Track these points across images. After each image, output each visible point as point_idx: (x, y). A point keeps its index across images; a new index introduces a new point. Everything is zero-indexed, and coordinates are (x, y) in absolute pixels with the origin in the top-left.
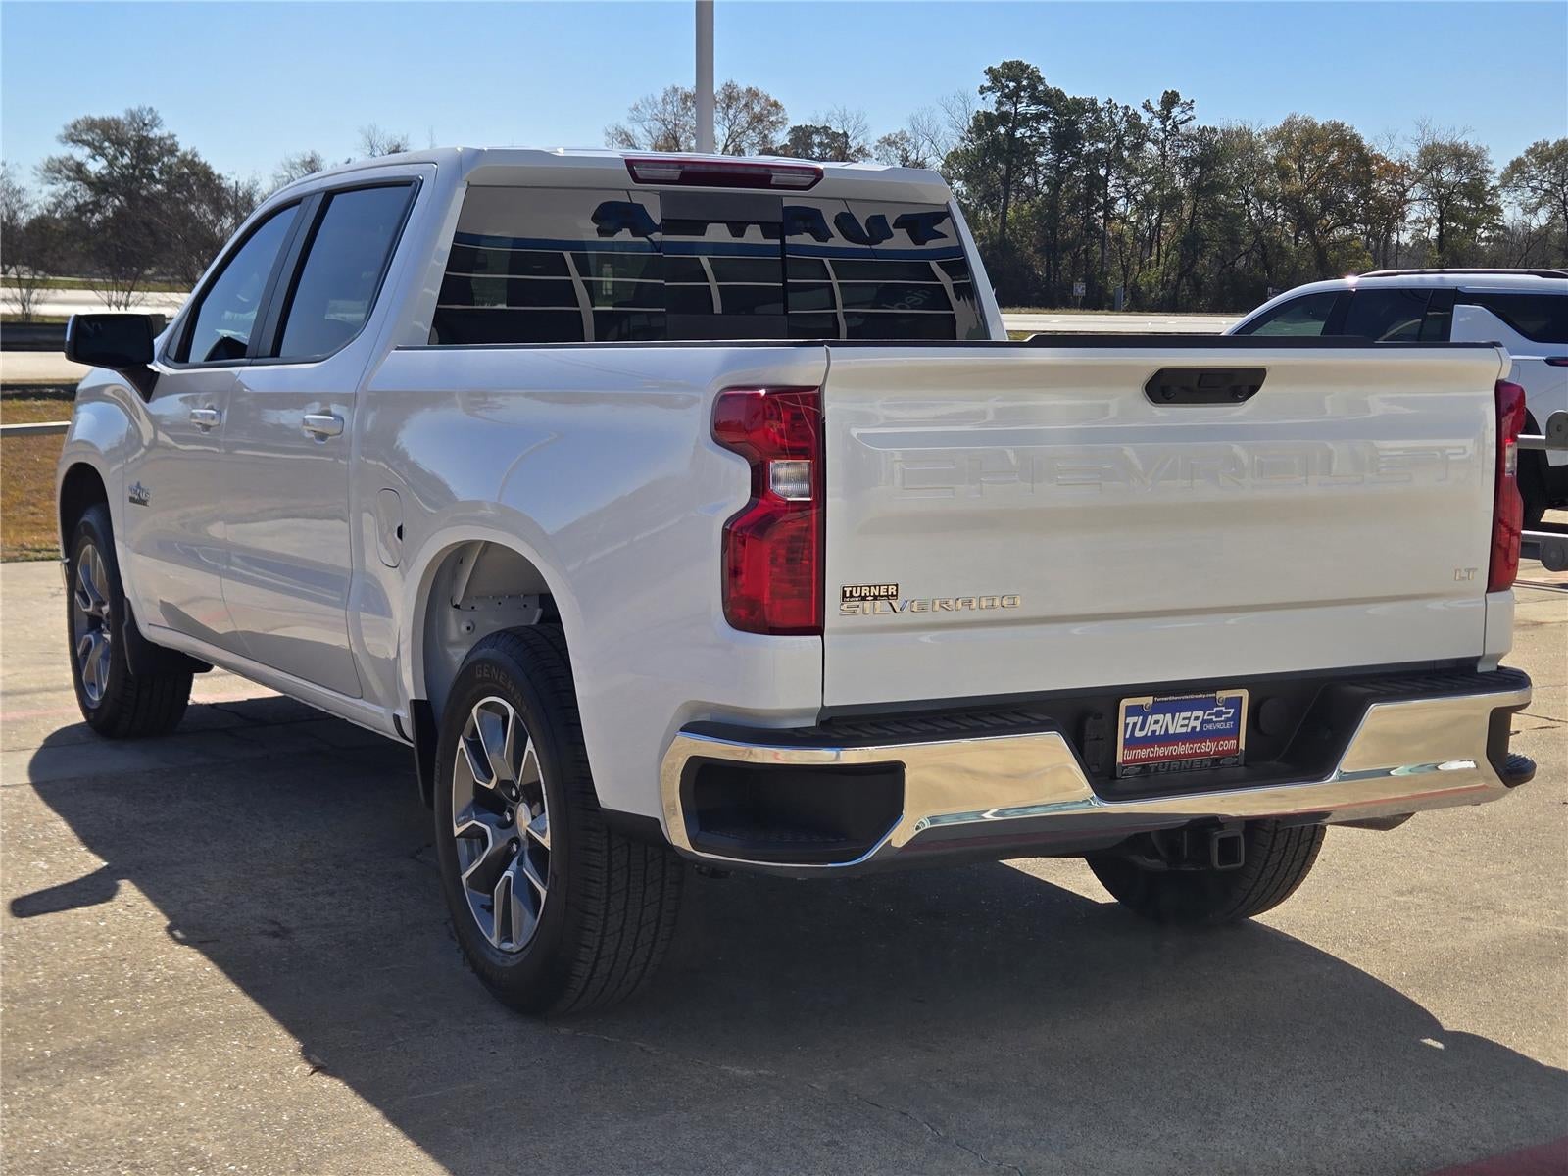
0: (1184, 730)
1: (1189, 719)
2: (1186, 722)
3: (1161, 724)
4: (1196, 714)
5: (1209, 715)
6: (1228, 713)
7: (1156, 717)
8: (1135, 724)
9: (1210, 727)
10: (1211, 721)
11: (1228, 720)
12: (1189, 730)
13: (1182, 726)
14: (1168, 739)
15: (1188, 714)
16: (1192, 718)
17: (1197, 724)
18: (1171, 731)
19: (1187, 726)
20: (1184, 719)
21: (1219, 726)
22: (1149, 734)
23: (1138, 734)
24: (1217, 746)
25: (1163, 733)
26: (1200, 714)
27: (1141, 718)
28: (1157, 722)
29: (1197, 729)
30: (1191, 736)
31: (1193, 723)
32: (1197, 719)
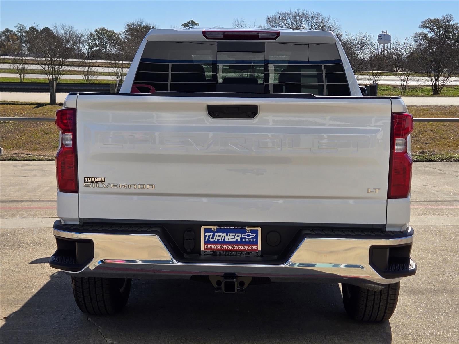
0: (232, 240)
1: (235, 236)
2: (233, 237)
3: (221, 237)
4: (237, 234)
5: (244, 235)
6: (253, 236)
7: (219, 234)
8: (209, 236)
9: (245, 240)
10: (245, 238)
11: (252, 238)
12: (235, 240)
13: (231, 238)
14: (224, 242)
15: (234, 234)
16: (236, 236)
17: (239, 239)
18: (227, 240)
19: (234, 239)
20: (232, 236)
21: (249, 240)
22: (216, 240)
23: (211, 239)
24: (248, 247)
25: (223, 240)
26: (240, 235)
27: (212, 234)
28: (219, 236)
29: (239, 240)
30: (236, 243)
31: (236, 238)
32: (238, 236)
